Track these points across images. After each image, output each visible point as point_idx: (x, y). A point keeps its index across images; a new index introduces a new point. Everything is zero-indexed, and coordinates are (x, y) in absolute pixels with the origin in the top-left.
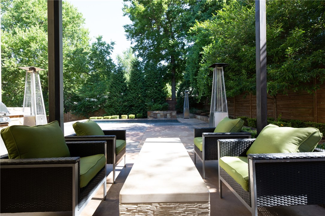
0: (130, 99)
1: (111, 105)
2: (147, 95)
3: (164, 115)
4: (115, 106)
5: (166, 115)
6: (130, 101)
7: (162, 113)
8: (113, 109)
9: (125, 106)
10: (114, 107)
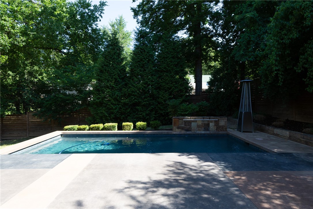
0: (133, 92)
1: (100, 102)
2: (161, 86)
3: (204, 124)
4: (107, 105)
5: (208, 125)
6: (133, 95)
7: (199, 120)
8: (104, 109)
9: (125, 104)
10: (106, 107)
